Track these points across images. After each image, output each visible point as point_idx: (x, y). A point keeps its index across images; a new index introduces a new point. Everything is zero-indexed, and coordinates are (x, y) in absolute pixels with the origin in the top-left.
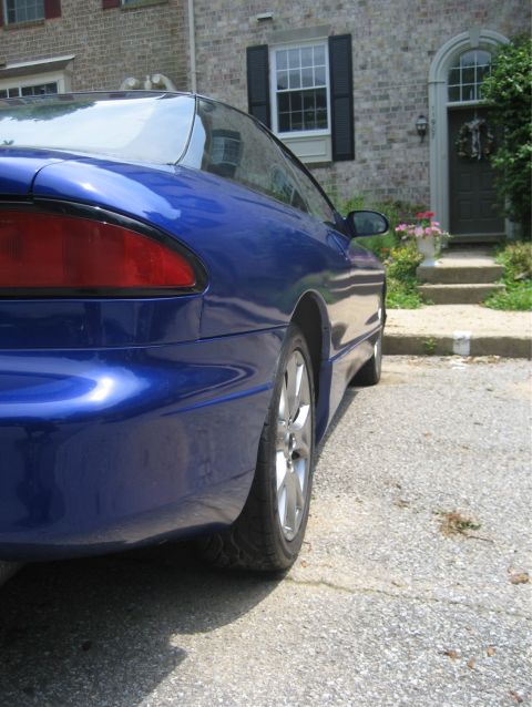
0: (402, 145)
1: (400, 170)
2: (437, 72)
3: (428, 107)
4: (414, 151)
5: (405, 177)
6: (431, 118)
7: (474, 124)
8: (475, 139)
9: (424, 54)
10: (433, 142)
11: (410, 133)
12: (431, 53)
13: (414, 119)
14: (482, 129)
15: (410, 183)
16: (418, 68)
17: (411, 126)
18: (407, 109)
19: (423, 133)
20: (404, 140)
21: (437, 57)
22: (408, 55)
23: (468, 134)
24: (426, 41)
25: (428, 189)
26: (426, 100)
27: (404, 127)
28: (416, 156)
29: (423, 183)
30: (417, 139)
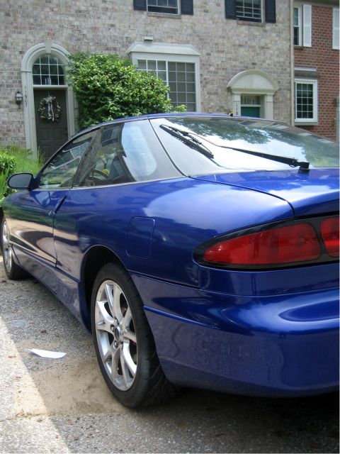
0: (6, 109)
1: (5, 126)
2: (26, 64)
3: (21, 86)
4: (14, 114)
5: (9, 130)
6: (24, 94)
7: (49, 99)
8: (50, 108)
9: (17, 53)
10: (26, 109)
11: (10, 102)
12: (21, 53)
13: (13, 93)
14: (54, 103)
15: (12, 134)
16: (14, 61)
17: (12, 97)
18: (8, 86)
19: (19, 103)
20: (7, 107)
21: (26, 56)
22: (7, 52)
23: (45, 105)
24: (17, 44)
25: (24, 138)
26: (20, 82)
27: (7, 98)
28: (15, 117)
29: (21, 134)
30: (15, 106)
